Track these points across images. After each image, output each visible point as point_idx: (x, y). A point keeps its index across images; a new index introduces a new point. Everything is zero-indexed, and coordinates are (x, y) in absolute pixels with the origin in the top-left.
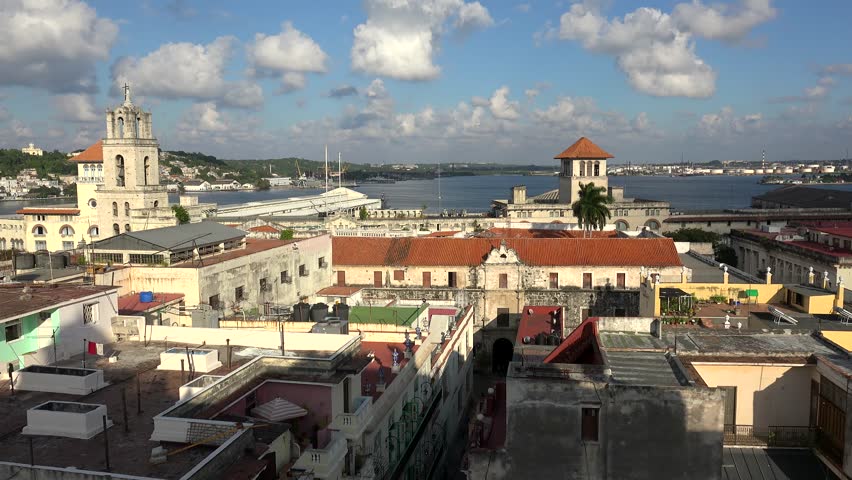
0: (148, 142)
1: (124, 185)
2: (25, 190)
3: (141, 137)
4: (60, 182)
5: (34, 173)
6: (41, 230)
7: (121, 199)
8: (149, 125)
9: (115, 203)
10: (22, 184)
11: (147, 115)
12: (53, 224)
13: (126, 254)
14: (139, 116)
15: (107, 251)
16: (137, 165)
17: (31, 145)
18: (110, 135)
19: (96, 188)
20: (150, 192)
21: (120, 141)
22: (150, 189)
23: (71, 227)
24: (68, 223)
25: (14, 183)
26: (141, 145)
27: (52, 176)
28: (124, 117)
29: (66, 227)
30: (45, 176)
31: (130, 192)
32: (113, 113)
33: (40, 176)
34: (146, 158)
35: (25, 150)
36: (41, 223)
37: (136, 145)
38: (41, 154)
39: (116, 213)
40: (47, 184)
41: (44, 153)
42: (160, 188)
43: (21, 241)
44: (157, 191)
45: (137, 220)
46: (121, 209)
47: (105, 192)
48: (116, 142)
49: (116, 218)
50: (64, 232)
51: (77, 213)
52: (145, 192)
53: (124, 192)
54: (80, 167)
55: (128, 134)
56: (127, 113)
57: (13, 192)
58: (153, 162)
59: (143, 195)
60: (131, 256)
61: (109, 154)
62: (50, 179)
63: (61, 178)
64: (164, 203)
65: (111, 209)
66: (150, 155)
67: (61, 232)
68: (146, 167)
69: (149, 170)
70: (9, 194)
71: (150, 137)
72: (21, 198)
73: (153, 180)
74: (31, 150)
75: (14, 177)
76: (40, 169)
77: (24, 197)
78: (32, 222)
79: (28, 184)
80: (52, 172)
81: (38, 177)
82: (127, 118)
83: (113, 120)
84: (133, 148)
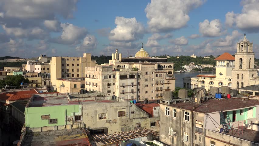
0: (251, 53)
1: (242, 68)
2: (191, 69)
3: (249, 52)
4: (201, 67)
5: (194, 64)
6: (203, 82)
7: (240, 73)
8: (252, 47)
9: (238, 75)
10: (190, 67)
11: (251, 44)
12: (207, 80)
13: (254, 92)
14: (248, 45)
15: (247, 91)
16: (247, 62)
17: (193, 54)
18: (238, 51)
19: (232, 69)
20: (251, 71)
21: (242, 53)
22: (251, 70)
23: (213, 82)
24: (212, 80)
25: (188, 67)
26: (249, 54)
27: (199, 64)
28: (243, 45)
29: (211, 82)
30: (197, 65)
31: (244, 71)
32: (239, 44)
33: (196, 65)
34: (250, 59)
35: (191, 56)
36: (204, 80)
37: (247, 55)
38: (196, 57)
39: (238, 78)
40: (198, 67)
41: (197, 57)
42: (255, 70)
43: (197, 85)
44: (253, 71)
45: (252, 81)
46: (240, 77)
47: (235, 70)
48: (240, 53)
49: (238, 80)
50: (211, 83)
51: (215, 77)
52: (249, 71)
53: (242, 71)
54: (217, 62)
55: (245, 51)
56: (245, 44)
57: (188, 69)
58: (253, 61)
59: (249, 72)
60: (256, 93)
61: (237, 58)
62: (199, 66)
63: (202, 65)
64: (255, 75)
65: (237, 76)
66: (251, 58)
67: (209, 83)
68: (250, 62)
69: (251, 63)
70: (187, 70)
71: (252, 52)
72: (190, 72)
73: (252, 67)
74: (194, 56)
75: (188, 65)
76: (196, 62)
77: (191, 71)
78: (201, 79)
79: (192, 67)
80: (199, 63)
81: (195, 65)
82: (245, 45)
83: (240, 46)
84: (246, 56)
